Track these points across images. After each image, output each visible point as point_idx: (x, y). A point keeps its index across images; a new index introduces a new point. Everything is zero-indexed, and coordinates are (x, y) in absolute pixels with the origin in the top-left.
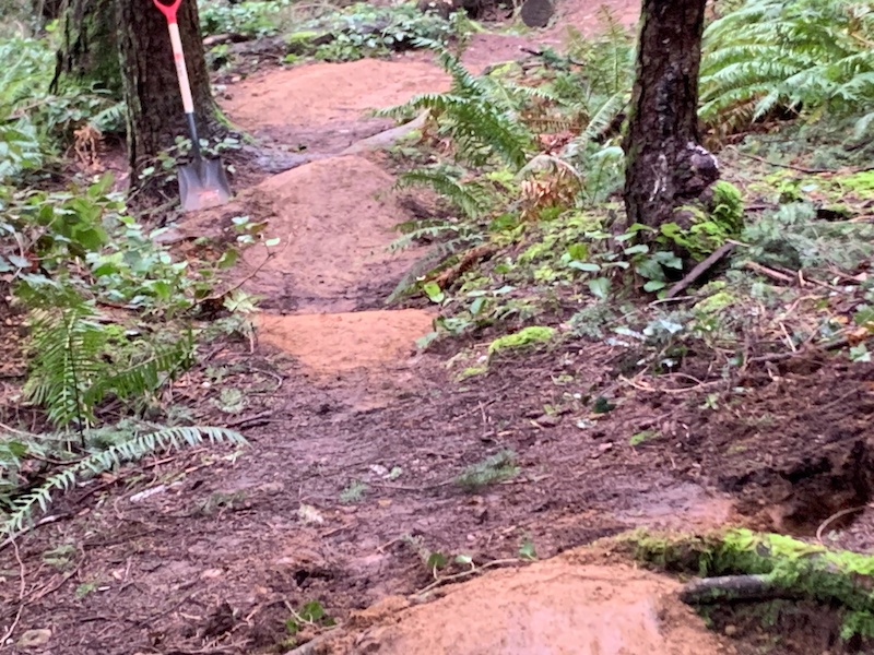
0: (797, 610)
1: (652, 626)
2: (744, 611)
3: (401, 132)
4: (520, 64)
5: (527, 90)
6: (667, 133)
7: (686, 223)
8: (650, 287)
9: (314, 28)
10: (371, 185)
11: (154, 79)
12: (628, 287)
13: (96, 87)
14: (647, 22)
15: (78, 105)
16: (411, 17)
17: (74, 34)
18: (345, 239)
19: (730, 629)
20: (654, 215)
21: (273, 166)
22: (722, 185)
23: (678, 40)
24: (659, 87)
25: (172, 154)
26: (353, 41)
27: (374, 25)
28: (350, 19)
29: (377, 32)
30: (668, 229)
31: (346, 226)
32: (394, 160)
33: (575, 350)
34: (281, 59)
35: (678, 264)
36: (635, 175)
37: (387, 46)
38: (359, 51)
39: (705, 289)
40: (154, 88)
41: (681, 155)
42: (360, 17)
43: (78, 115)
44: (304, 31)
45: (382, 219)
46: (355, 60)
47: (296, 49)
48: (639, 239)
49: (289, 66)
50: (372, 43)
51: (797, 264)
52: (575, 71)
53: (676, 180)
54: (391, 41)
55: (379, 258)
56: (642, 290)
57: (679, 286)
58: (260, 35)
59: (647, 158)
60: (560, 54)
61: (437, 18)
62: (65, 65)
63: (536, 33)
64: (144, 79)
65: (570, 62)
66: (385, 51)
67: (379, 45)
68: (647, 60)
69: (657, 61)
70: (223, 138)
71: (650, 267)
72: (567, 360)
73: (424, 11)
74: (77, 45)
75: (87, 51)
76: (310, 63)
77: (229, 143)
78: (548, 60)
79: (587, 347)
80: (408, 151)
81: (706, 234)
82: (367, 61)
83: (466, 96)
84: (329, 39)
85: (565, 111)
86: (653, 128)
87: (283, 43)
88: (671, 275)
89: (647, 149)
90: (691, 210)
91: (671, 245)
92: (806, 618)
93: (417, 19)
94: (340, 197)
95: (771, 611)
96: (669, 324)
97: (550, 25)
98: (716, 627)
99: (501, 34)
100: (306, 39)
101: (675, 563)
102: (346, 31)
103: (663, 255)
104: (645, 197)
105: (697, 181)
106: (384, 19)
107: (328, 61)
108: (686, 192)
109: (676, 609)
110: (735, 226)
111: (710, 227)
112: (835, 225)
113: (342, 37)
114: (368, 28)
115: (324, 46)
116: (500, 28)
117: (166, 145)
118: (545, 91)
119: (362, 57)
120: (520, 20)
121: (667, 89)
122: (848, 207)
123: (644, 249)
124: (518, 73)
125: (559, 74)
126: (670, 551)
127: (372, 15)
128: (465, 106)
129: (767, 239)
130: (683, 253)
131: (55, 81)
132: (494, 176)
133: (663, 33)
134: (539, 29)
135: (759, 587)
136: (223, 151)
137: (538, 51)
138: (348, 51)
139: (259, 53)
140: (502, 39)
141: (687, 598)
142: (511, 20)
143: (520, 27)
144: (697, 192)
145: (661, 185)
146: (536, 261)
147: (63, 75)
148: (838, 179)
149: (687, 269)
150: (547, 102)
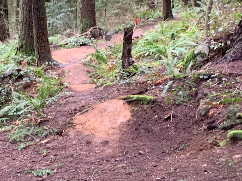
0: (137, 102)
1: (123, 105)
2: (132, 103)
3: (85, 60)
4: (105, 48)
5: (107, 52)
6: (127, 57)
7: (130, 69)
8: (125, 77)
9: (64, 42)
10: (82, 68)
11: (41, 52)
12: (122, 78)
13: (25, 54)
14: (124, 42)
15: (21, 57)
16: (83, 39)
17: (20, 44)
18: (78, 77)
19: (130, 104)
20: (126, 68)
21: (63, 67)
22: (135, 64)
23: (128, 44)
24: (126, 50)
25: (45, 65)
26: (72, 44)
27: (76, 41)
28: (71, 40)
29: (77, 43)
30: (127, 69)
31: (78, 75)
32: (85, 65)
33: (115, 85)
34: (58, 48)
35: (129, 74)
36: (123, 62)
37: (79, 45)
38: (73, 46)
39: (132, 77)
40: (41, 53)
41: (129, 60)
42: (73, 39)
43: (22, 59)
44: (62, 43)
45: (84, 74)
46: (72, 48)
47: (61, 46)
48: (124, 71)
49: (60, 49)
50: (76, 45)
51: (145, 74)
52: (116, 49)
53: (128, 63)
54: (79, 44)
55: (84, 80)
56: (124, 78)
57: (129, 77)
58: (53, 44)
59: (125, 60)
60: (113, 46)
61: (88, 40)
62: (19, 50)
63: (108, 42)
64: (40, 52)
65: (114, 48)
66: (78, 46)
67: (77, 45)
68: (124, 47)
69: (125, 47)
70: (54, 62)
71: (125, 75)
72: (114, 86)
73: (86, 38)
74: (21, 46)
75: (23, 47)
76: (64, 49)
77: (55, 63)
78: (111, 47)
79: (116, 85)
80: (87, 63)
81: (132, 70)
82: (75, 48)
83: (98, 53)
84: (67, 44)
85: (114, 56)
86: (125, 56)
87: (58, 45)
88: (128, 76)
89: (124, 59)
90: (131, 67)
91: (128, 72)
92: (138, 103)
93: (84, 40)
94: (77, 70)
95: (134, 102)
96: (127, 81)
97: (111, 40)
98: (129, 104)
99: (101, 42)
100: (63, 44)
101: (125, 99)
102: (71, 43)
103: (127, 73)
104: (125, 65)
105: (131, 63)
106: (78, 40)
107: (67, 48)
108: (130, 65)
109: (125, 103)
110: (137, 69)
111: (133, 69)
112: (150, 69)
113: (70, 44)
114: (75, 42)
115: (66, 45)
116: (100, 41)
117: (43, 63)
118: (110, 53)
119: (74, 47)
120: (104, 39)
121: (127, 50)
122: (153, 67)
123: (124, 72)
124: (105, 50)
125: (113, 50)
126: (124, 98)
127: (75, 39)
128: (97, 55)
129: (141, 71)
130: (130, 73)
131: (16, 53)
132: (102, 67)
133: (126, 43)
134: (109, 41)
135: (133, 100)
136: (54, 64)
137: (109, 46)
138: (71, 46)
139: (54, 47)
140: (101, 43)
141: (126, 102)
142: (102, 39)
143: (104, 41)
144: (131, 65)
145: (126, 64)
146: (110, 77)
147: (18, 52)
148: (152, 63)
149: (130, 75)
150: (111, 55)
